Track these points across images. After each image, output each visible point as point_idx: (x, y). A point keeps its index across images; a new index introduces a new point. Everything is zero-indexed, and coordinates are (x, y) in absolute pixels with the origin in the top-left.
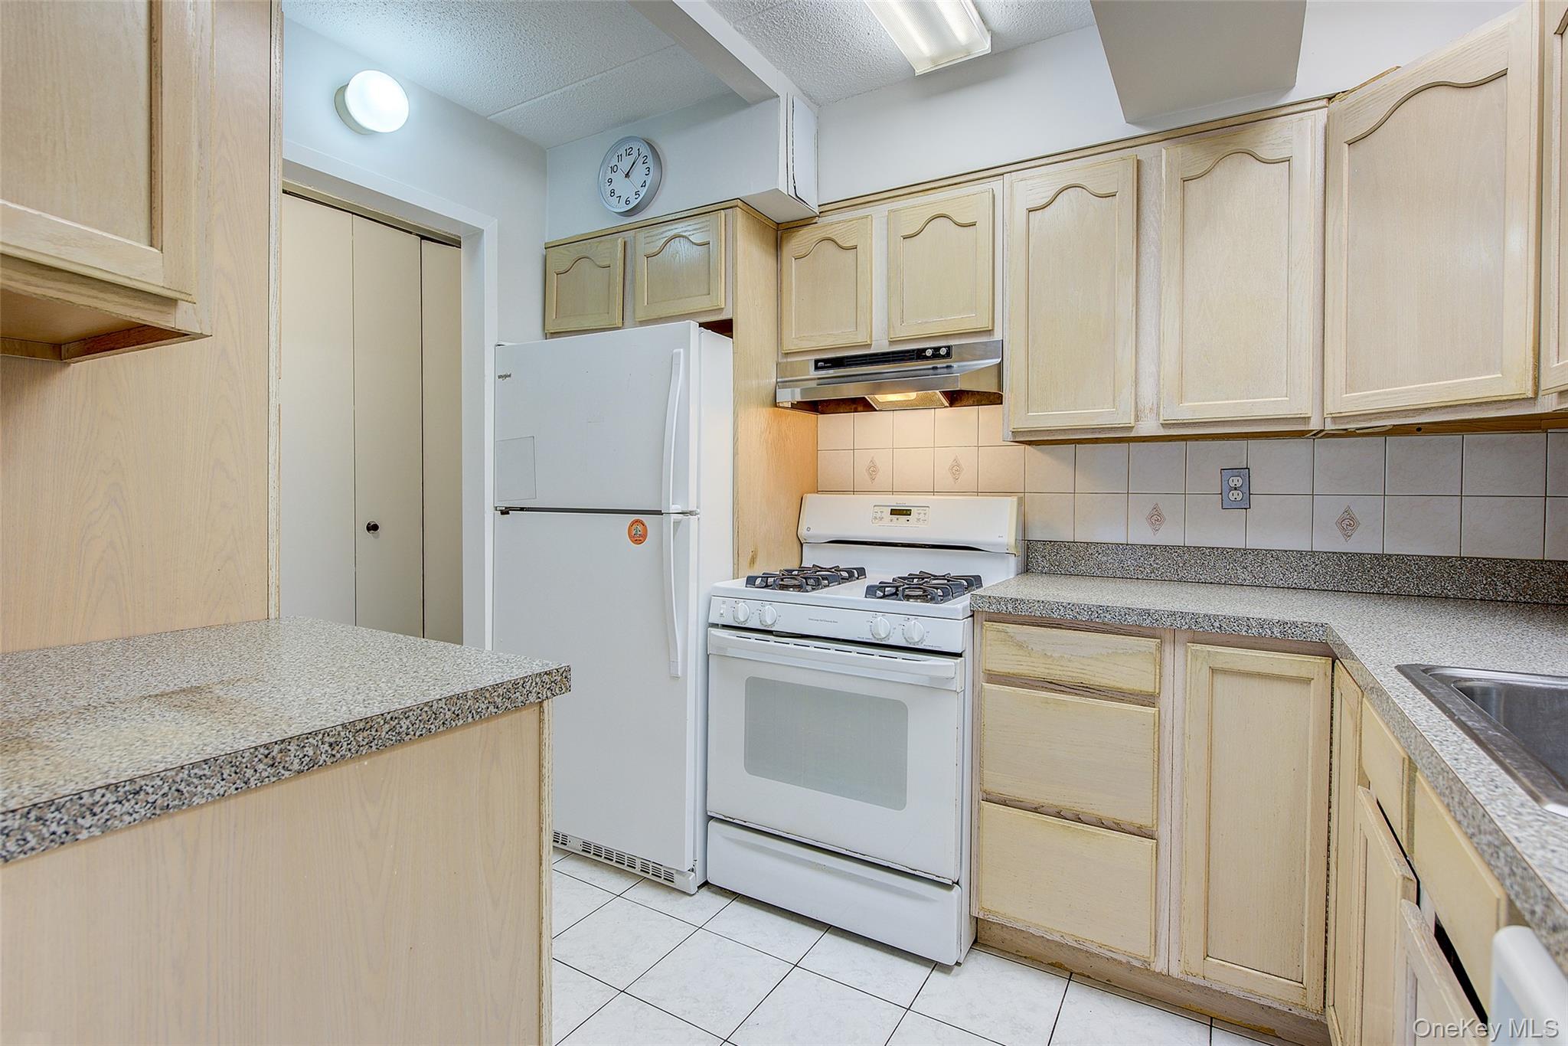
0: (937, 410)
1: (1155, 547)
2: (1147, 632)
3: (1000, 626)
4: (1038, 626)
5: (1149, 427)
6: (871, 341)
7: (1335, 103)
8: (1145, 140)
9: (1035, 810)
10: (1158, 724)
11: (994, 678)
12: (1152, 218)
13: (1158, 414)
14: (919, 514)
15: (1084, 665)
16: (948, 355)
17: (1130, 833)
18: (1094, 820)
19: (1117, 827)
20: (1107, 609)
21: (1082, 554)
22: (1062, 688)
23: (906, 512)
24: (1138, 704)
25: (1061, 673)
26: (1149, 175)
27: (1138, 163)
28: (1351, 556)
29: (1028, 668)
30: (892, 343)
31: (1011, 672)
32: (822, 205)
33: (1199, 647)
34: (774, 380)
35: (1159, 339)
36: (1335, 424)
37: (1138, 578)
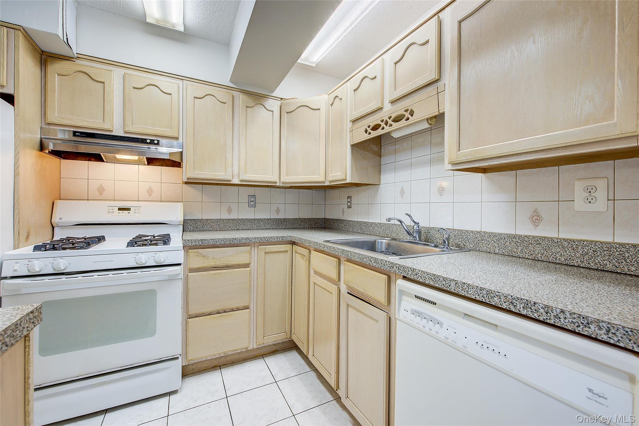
0: (139, 165)
1: (230, 220)
2: (247, 245)
3: (196, 250)
4: (210, 248)
5: (236, 181)
6: (113, 129)
7: (282, 101)
8: (235, 90)
9: (209, 314)
10: (250, 273)
11: (192, 270)
12: (236, 115)
13: (239, 177)
14: (135, 210)
15: (227, 259)
16: (158, 144)
17: (242, 310)
18: (230, 310)
19: (238, 309)
20: (235, 239)
21: (205, 223)
22: (219, 268)
23: (128, 209)
24: (244, 268)
25: (219, 263)
26: (236, 102)
27: (233, 97)
28: (280, 219)
29: (207, 264)
30: (125, 132)
31: (200, 267)
32: (79, 54)
33: (261, 247)
34: (39, 136)
35: (239, 153)
36: (283, 184)
37: (224, 230)
